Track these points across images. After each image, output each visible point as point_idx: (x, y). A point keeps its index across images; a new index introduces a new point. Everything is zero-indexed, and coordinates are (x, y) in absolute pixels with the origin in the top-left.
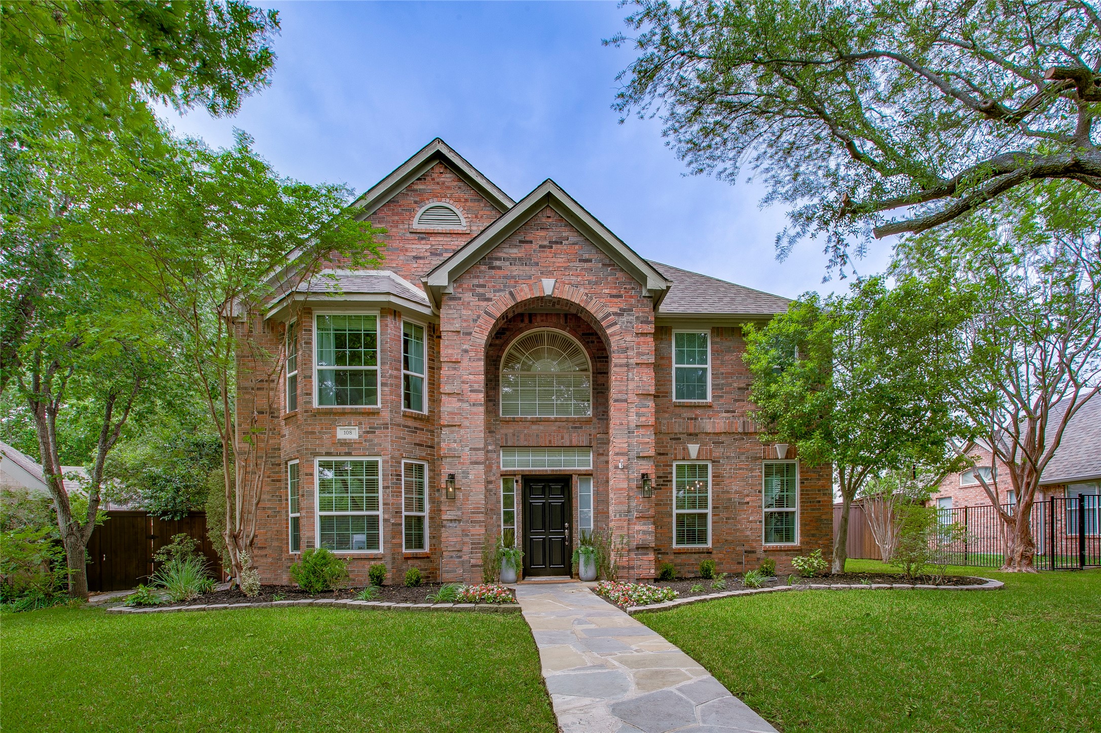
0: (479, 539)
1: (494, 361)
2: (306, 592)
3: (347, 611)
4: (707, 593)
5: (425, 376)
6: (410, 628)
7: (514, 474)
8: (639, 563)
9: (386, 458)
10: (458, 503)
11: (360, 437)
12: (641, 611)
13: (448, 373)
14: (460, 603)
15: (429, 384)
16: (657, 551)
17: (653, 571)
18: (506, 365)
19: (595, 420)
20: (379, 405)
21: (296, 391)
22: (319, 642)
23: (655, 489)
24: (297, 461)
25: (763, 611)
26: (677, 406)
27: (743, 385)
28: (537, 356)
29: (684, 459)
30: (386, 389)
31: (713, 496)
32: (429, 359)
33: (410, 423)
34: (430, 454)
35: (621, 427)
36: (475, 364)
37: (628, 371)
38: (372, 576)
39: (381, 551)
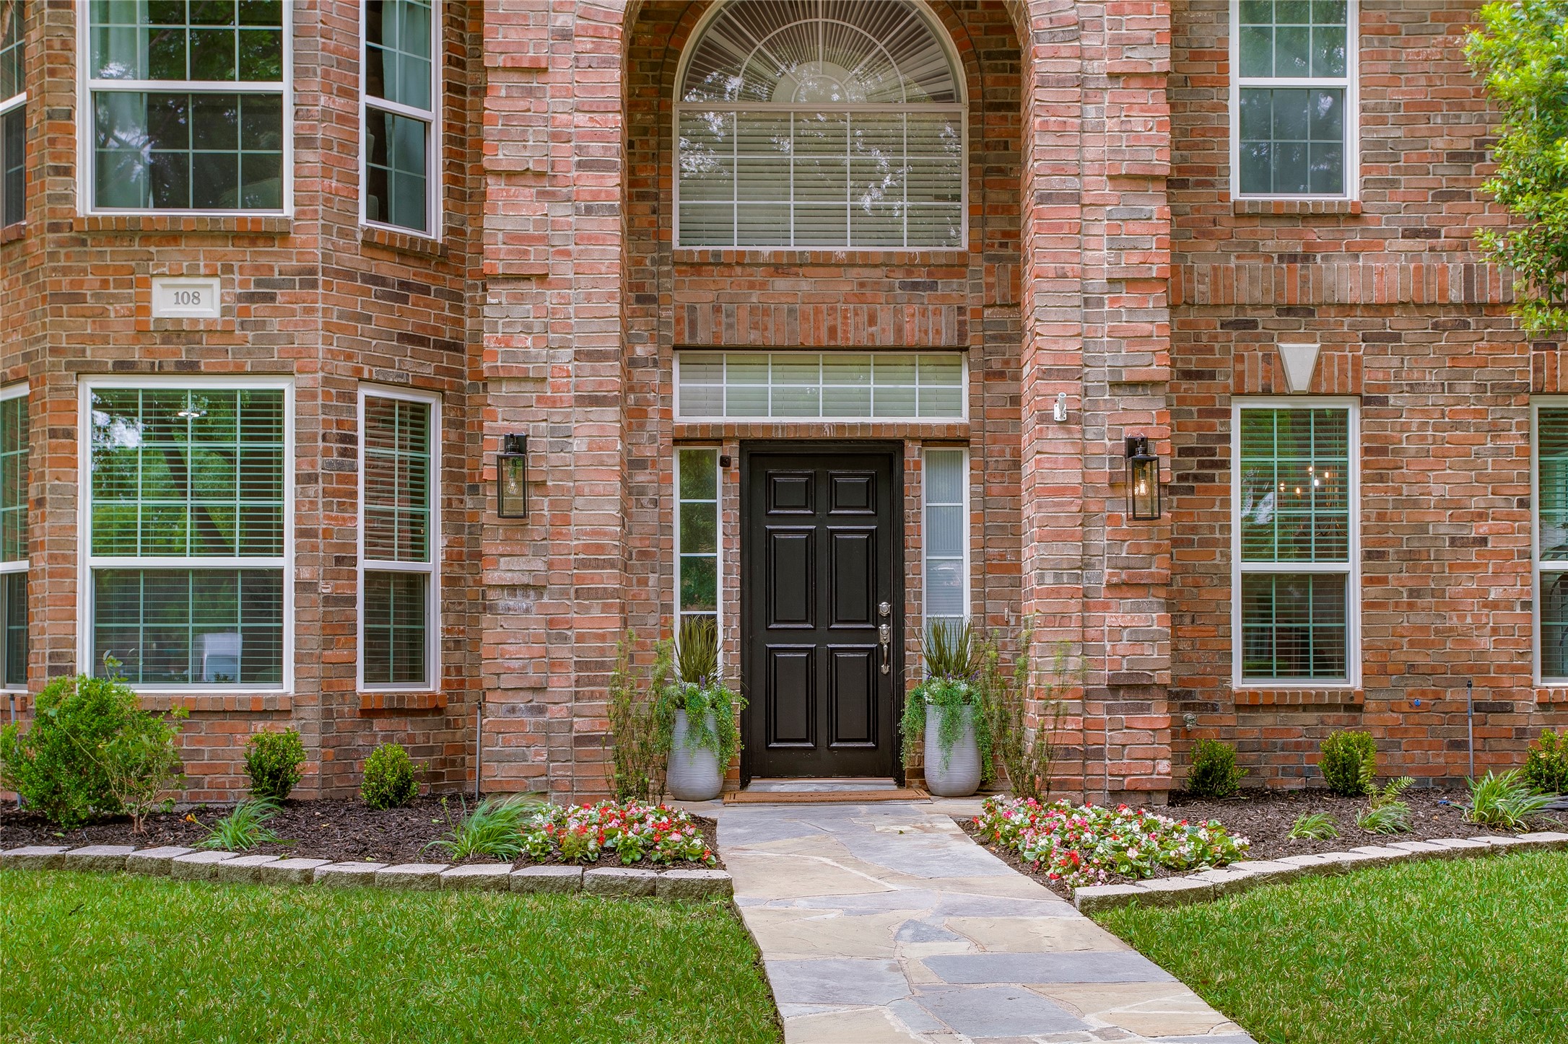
0: (602, 651)
1: (654, 67)
2: (44, 821)
3: (171, 886)
4: (1346, 843)
5: (435, 114)
6: (370, 944)
7: (715, 437)
8: (1118, 737)
9: (306, 380)
10: (537, 531)
11: (225, 311)
12: (1122, 901)
13: (507, 105)
14: (536, 861)
15: (449, 140)
16: (1180, 697)
17: (1164, 766)
18: (695, 78)
19: (977, 263)
20: (289, 210)
21: (20, 160)
22: (75, 987)
23: (1173, 490)
24: (23, 390)
25: (1531, 909)
26: (1241, 215)
27: (1467, 145)
28: (796, 46)
29: (1267, 392)
30: (308, 155)
31: (1365, 518)
32: (449, 61)
33: (389, 268)
34: (448, 372)
35: (1061, 285)
36: (592, 78)
37: (1083, 100)
38: (255, 769)
39: (288, 686)
